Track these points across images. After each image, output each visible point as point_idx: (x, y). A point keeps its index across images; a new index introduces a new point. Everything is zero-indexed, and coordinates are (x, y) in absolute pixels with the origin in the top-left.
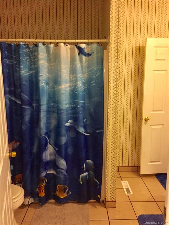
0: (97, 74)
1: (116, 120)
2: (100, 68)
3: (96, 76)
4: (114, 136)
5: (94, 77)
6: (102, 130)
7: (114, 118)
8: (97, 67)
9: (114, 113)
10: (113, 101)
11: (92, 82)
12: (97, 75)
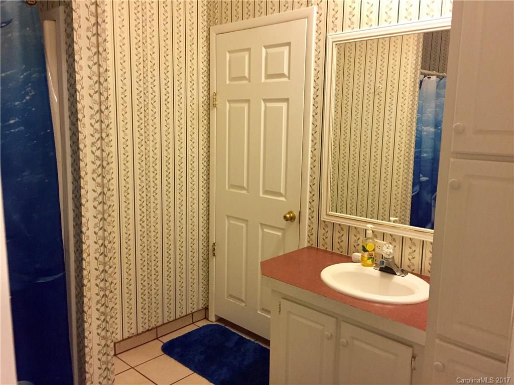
0: (26, 94)
1: (106, 234)
2: (34, 76)
3: (24, 101)
4: (102, 285)
5: (17, 103)
6: (62, 274)
7: (101, 229)
8: (26, 71)
9: (100, 216)
10: (93, 179)
11: (12, 122)
12: (28, 98)
